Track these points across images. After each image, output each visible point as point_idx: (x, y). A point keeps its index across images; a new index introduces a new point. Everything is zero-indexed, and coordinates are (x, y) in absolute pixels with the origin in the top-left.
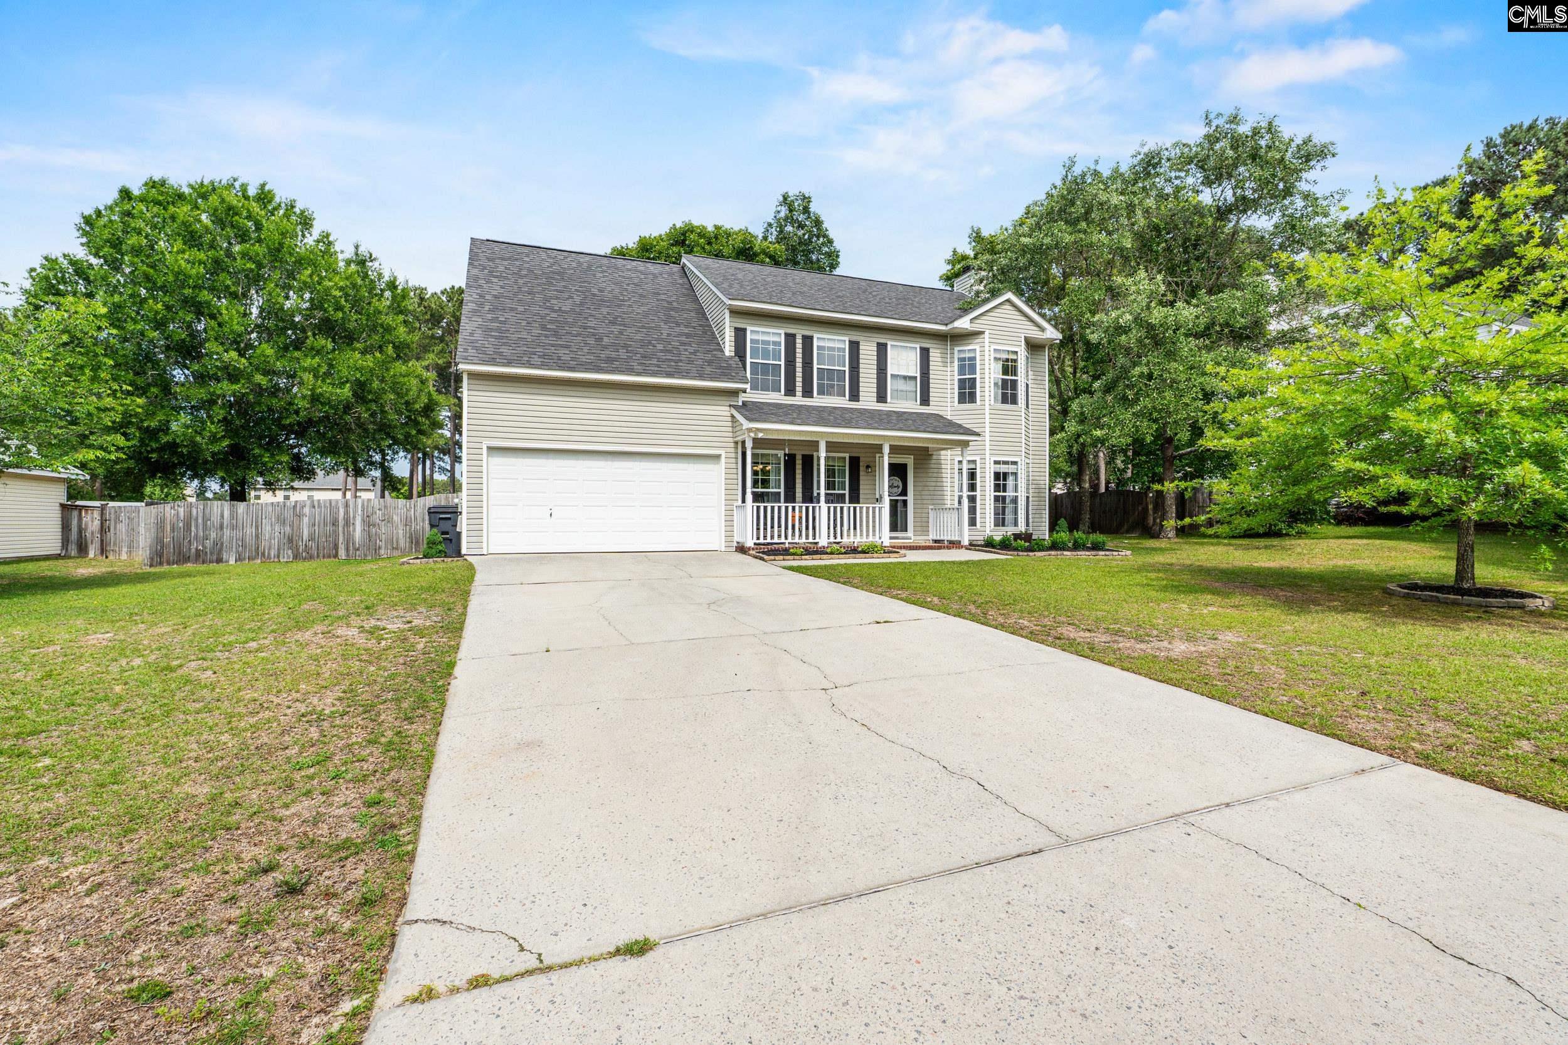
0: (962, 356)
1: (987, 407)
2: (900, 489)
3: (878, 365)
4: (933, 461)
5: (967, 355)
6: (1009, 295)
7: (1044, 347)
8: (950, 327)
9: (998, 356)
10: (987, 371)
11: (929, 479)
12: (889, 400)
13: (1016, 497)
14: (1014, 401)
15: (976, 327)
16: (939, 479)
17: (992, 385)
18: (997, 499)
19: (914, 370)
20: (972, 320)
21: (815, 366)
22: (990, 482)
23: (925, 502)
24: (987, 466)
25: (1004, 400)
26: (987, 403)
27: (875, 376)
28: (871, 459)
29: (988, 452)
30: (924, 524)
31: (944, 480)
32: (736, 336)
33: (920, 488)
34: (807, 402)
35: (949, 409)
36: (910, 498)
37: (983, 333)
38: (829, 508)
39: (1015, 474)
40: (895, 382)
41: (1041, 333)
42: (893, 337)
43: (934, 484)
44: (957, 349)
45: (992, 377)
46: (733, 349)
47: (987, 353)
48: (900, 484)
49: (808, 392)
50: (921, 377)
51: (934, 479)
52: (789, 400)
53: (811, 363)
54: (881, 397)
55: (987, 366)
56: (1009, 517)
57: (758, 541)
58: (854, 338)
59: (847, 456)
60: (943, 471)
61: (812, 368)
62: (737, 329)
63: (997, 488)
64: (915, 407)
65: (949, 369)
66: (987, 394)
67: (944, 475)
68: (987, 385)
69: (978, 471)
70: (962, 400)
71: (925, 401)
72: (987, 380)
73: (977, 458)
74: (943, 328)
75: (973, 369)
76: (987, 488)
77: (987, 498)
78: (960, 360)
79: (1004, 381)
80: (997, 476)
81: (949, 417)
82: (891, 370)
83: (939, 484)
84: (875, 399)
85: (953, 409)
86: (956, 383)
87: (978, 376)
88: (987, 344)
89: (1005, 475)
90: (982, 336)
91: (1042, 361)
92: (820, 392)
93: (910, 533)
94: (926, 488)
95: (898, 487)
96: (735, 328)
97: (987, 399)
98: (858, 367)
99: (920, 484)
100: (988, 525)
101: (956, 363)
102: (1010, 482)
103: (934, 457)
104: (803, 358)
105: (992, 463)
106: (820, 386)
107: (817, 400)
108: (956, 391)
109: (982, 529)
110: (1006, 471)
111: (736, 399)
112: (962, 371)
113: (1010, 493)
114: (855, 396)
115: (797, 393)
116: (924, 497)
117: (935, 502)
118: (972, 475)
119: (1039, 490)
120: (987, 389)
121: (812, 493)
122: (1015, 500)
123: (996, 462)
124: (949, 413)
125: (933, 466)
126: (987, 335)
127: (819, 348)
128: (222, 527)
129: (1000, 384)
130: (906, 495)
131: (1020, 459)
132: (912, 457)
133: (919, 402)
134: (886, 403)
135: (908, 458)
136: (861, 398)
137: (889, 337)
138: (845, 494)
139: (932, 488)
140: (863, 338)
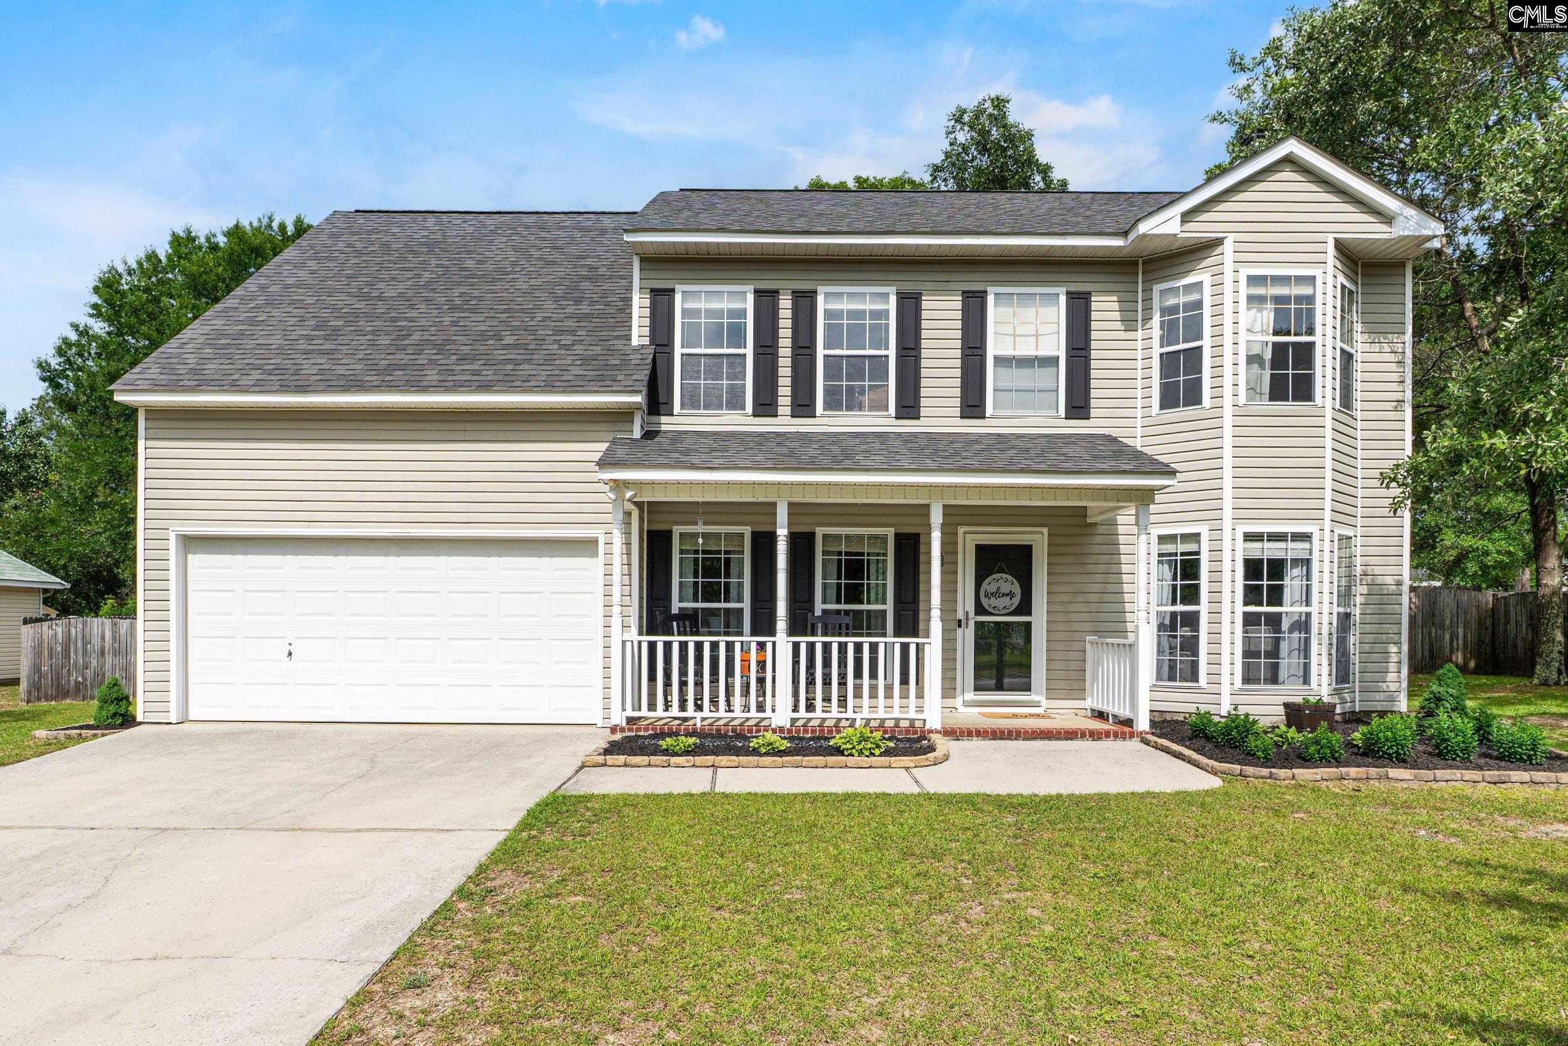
0: (1172, 301)
1: (1228, 411)
2: (1017, 600)
3: (964, 339)
4: (1098, 539)
5: (1182, 299)
6: (1293, 147)
7: (1402, 265)
8: (1132, 236)
9: (1260, 291)
10: (1228, 329)
11: (1088, 578)
12: (989, 410)
13: (1308, 615)
14: (1304, 390)
15: (1200, 230)
17: (1242, 360)
18: (1250, 620)
19: (1056, 345)
20: (1186, 217)
21: (821, 352)
22: (1233, 582)
23: (1076, 626)
24: (1227, 545)
25: (1278, 392)
26: (1228, 401)
27: (958, 363)
29: (1228, 514)
30: (1074, 675)
32: (653, 307)
33: (1064, 598)
34: (804, 425)
35: (1139, 422)
36: (1039, 619)
37: (1219, 242)
38: (796, 647)
39: (1307, 562)
40: (1002, 371)
41: (1384, 228)
42: (997, 277)
43: (1098, 588)
44: (1157, 288)
45: (1243, 338)
46: (646, 331)
47: (1228, 288)
48: (1017, 589)
49: (804, 406)
50: (1069, 357)
51: (1100, 578)
52: (765, 425)
53: (812, 346)
54: (972, 406)
55: (1228, 319)
56: (1288, 662)
57: (636, 714)
58: (909, 287)
59: (890, 532)
60: (1124, 558)
61: (813, 356)
62: (655, 292)
63: (1252, 595)
64: (1053, 422)
65: (1140, 334)
66: (1228, 381)
67: (1125, 569)
68: (1228, 360)
69: (1204, 558)
70: (1169, 399)
71: (1078, 407)
72: (1228, 349)
73: (1203, 529)
74: (1118, 242)
75: (1194, 329)
76: (1226, 597)
77: (1226, 618)
78: (1164, 311)
79: (1279, 350)
80: (1253, 568)
81: (1138, 444)
82: (994, 347)
83: (1111, 588)
84: (957, 412)
85: (1148, 421)
86: (1156, 363)
87: (1206, 343)
88: (1229, 267)
89: (1277, 568)
90: (1218, 251)
91: (1397, 298)
92: (832, 404)
93: (1038, 695)
94: (1080, 598)
95: (1011, 595)
96: (652, 290)
97: (1228, 391)
98: (917, 347)
99: (1065, 588)
100: (1225, 679)
101: (1156, 320)
102: (1292, 582)
103: (1101, 529)
104: (795, 338)
105: (1240, 537)
106: (829, 391)
107: (825, 421)
108: (1156, 382)
109: (1213, 688)
110: (1279, 555)
111: (627, 427)
112: (1169, 333)
113: (1290, 608)
114: (909, 407)
115: (781, 410)
116: (1072, 617)
118: (1189, 568)
119: (1380, 598)
120: (1228, 370)
121: (812, 610)
122: (1303, 625)
123: (1249, 537)
124: (1139, 432)
125: (1097, 549)
126: (1228, 246)
127: (829, 314)
128: (103, 653)
129: (1268, 355)
130: (1029, 613)
131: (1318, 527)
132: (1045, 530)
133: (1062, 411)
134: (984, 417)
135: (1037, 533)
136: (923, 412)
137: (990, 277)
138: (885, 611)
139: (1094, 597)
140: (928, 285)
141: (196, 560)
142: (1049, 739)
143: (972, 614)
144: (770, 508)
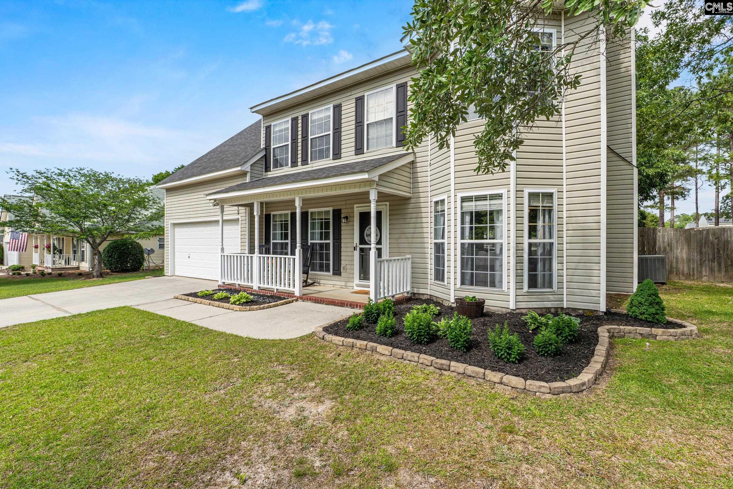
3: (356, 120)
4: (411, 206)
11: (407, 226)
12: (366, 149)
13: (502, 244)
16: (418, 225)
19: (391, 112)
21: (310, 137)
22: (455, 226)
27: (354, 131)
28: (350, 211)
31: (424, 225)
32: (266, 133)
33: (397, 236)
34: (305, 168)
36: (385, 247)
40: (371, 130)
42: (369, 87)
43: (412, 230)
46: (265, 142)
49: (305, 162)
50: (397, 117)
52: (294, 171)
53: (307, 136)
54: (359, 149)
58: (337, 102)
59: (331, 209)
60: (424, 215)
61: (308, 139)
62: (267, 128)
64: (392, 150)
67: (424, 220)
69: (446, 211)
71: (401, 140)
73: (446, 197)
76: (452, 234)
82: (367, 120)
83: (417, 230)
84: (353, 153)
92: (313, 158)
94: (403, 236)
99: (397, 231)
103: (413, 201)
104: (302, 134)
106: (313, 153)
107: (311, 166)
110: (484, 208)
111: (246, 178)
113: (489, 240)
114: (337, 155)
115: (299, 165)
116: (400, 245)
117: (413, 250)
121: (308, 243)
125: (411, 211)
127: (312, 122)
130: (381, 244)
131: (506, 190)
132: (388, 203)
133: (394, 144)
134: (364, 153)
135: (384, 205)
136: (343, 155)
137: (365, 88)
138: (329, 243)
139: (410, 235)
140: (344, 99)
141: (177, 230)
142: (335, 305)
143: (358, 244)
144: (292, 202)
